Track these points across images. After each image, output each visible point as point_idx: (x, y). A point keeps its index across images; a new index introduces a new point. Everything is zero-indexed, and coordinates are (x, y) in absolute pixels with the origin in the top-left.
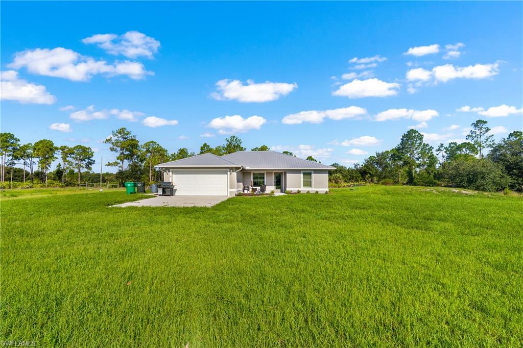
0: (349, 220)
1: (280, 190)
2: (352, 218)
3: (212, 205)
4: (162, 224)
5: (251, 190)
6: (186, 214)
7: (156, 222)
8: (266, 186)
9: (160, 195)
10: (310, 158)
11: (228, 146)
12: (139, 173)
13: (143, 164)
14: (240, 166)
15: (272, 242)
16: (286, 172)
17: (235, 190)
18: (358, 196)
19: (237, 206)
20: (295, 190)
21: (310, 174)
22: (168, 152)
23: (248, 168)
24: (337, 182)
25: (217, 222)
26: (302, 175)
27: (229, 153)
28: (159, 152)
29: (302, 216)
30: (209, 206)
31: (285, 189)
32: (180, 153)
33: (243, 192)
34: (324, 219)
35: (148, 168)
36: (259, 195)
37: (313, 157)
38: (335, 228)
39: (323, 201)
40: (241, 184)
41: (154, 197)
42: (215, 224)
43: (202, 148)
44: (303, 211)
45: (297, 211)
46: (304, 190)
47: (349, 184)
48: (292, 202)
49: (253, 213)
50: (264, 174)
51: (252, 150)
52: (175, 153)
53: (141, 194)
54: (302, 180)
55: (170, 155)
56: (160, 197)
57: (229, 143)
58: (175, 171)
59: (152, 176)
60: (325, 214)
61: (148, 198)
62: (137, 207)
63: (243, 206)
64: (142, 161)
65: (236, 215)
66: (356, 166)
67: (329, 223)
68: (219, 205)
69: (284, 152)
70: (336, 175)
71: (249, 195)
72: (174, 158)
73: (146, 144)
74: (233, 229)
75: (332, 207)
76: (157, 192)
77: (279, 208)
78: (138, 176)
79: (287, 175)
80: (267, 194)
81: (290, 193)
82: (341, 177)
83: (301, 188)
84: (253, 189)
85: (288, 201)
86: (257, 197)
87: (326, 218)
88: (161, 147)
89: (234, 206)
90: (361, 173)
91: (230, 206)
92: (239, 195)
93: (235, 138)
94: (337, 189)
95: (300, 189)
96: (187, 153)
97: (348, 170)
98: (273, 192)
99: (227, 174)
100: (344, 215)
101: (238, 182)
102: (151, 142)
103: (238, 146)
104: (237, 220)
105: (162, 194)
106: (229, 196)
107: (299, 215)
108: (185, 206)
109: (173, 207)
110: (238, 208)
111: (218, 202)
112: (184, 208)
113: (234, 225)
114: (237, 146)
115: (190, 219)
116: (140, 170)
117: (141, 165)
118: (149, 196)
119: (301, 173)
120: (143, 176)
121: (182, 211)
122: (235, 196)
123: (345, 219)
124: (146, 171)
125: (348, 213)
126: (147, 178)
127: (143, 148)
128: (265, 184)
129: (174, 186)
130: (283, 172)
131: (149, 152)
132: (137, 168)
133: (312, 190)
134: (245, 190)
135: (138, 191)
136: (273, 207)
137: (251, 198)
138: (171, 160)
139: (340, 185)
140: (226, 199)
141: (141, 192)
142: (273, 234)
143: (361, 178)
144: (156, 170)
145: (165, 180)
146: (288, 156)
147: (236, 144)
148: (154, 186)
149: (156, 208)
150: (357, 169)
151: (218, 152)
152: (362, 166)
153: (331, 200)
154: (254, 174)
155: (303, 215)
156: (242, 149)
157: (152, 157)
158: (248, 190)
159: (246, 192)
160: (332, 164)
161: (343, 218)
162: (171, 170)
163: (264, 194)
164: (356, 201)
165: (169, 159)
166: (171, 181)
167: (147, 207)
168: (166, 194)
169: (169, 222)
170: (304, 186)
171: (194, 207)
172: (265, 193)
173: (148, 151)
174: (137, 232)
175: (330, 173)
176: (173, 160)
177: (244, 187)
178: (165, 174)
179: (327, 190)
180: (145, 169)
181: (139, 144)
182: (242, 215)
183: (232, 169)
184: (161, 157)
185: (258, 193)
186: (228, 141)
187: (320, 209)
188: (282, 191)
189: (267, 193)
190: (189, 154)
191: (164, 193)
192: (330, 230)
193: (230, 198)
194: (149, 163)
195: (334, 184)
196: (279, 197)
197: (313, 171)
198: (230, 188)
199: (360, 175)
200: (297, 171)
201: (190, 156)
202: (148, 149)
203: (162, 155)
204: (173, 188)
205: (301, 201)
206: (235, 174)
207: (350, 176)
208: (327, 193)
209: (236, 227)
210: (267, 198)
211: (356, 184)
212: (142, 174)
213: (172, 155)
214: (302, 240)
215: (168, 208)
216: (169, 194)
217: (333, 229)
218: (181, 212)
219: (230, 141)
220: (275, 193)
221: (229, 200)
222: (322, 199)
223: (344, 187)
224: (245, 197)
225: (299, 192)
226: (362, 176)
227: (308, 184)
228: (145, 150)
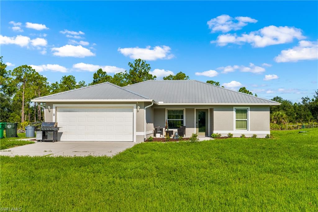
0: (303, 174)
1: (204, 133)
2: (306, 170)
3: (114, 155)
4: (48, 180)
5: (164, 133)
6: (80, 167)
7: (39, 178)
8: (185, 127)
9: (39, 141)
10: (243, 90)
11: (132, 73)
12: (6, 109)
13: (12, 98)
14: (151, 100)
15: (204, 204)
16: (212, 108)
17: (143, 133)
18: (310, 141)
19: (149, 155)
20: (224, 133)
21: (245, 111)
22: (47, 81)
23: (161, 103)
24: (279, 123)
25: (124, 177)
26: (234, 112)
27: (133, 82)
28: (35, 81)
29: (239, 168)
30: (110, 155)
31: (212, 132)
32: (65, 83)
33: (155, 135)
34: (268, 172)
35: (19, 103)
36: (177, 140)
37: (247, 89)
38: (286, 185)
39: (264, 148)
40: (152, 125)
41: (31, 143)
42: (123, 180)
43: (95, 76)
44: (240, 162)
45: (232, 162)
46: (237, 133)
47: (295, 125)
48: (223, 150)
49: (172, 164)
50: (182, 111)
51: (165, 79)
52: (57, 83)
53: (11, 140)
54: (235, 119)
55: (50, 85)
56: (39, 143)
57: (132, 69)
58: (60, 107)
59: (25, 114)
60: (269, 165)
61: (22, 145)
62: (8, 158)
63: (157, 155)
64: (10, 93)
65: (149, 167)
66: (304, 101)
67: (275, 177)
68: (124, 154)
69: (208, 82)
70: (278, 113)
71: (163, 140)
72: (56, 89)
73: (16, 69)
74: (147, 187)
75: (278, 157)
76: (35, 136)
77: (206, 157)
78: (5, 115)
79: (215, 112)
80: (187, 139)
81: (218, 137)
82: (284, 115)
83: (233, 130)
84: (167, 132)
85: (218, 148)
86: (174, 142)
87: (271, 171)
88: (37, 73)
89: (144, 155)
90: (311, 111)
91: (139, 156)
92: (149, 140)
93: (141, 63)
94: (280, 131)
95: (232, 132)
96: (74, 83)
97: (295, 107)
98: (195, 136)
99: (133, 111)
100: (296, 166)
101: (147, 122)
102: (23, 67)
103: (146, 73)
104: (152, 175)
105: (41, 139)
106: (136, 142)
107: (235, 168)
108: (77, 156)
109: (60, 157)
110: (150, 158)
111: (122, 150)
112: (76, 159)
113: (148, 181)
114: (144, 74)
115: (86, 174)
116: (7, 105)
117: (9, 99)
118: (25, 141)
119: (233, 111)
120: (11, 114)
121: (74, 162)
122: (143, 141)
123: (297, 172)
124: (17, 106)
125: (300, 163)
126: (17, 116)
127: (13, 75)
128: (185, 125)
129: (58, 128)
130: (208, 108)
131: (21, 80)
132: (4, 104)
133: (248, 133)
134: (157, 133)
135: (6, 135)
136: (198, 157)
137: (166, 145)
138: (51, 91)
139: (283, 127)
140: (131, 146)
141: (12, 136)
142: (204, 193)
143: (311, 117)
144: (30, 107)
145: (46, 120)
146: (213, 87)
147: (143, 71)
148: (30, 128)
149: (35, 159)
150: (306, 105)
151: (117, 80)
152: (313, 100)
153: (275, 146)
154: (169, 111)
155: (239, 166)
156: (150, 77)
157: (25, 87)
158: (162, 134)
159: (158, 136)
160: (272, 98)
161: (294, 171)
162: (54, 106)
163: (183, 139)
164: (308, 149)
165: (49, 91)
166: (54, 121)
167: (22, 157)
168: (48, 139)
169: (56, 178)
170: (237, 127)
171: (90, 157)
172: (185, 137)
173: (19, 79)
174: (14, 192)
175: (272, 109)
176: (55, 92)
177: (156, 129)
178: (45, 111)
179: (269, 133)
180: (15, 105)
181: (7, 69)
182: (157, 167)
183: (139, 104)
184: (37, 87)
185: (175, 138)
186: (131, 66)
187: (263, 158)
188: (207, 135)
189: (187, 137)
190: (77, 84)
191: (45, 138)
192: (279, 187)
193: (138, 145)
194: (21, 96)
195: (275, 125)
196: (204, 142)
197: (249, 108)
198: (137, 131)
199: (310, 113)
200: (228, 108)
201: (79, 87)
202: (20, 76)
203: (40, 85)
204: (57, 131)
205: (235, 148)
206: (143, 112)
207: (297, 114)
208: (267, 137)
209: (152, 184)
210: (188, 144)
211: (304, 124)
212: (10, 111)
213: (53, 85)
214: (244, 201)
215: (52, 158)
216: (52, 139)
217: (283, 186)
218: (72, 164)
219: (134, 66)
220: (197, 138)
221: (136, 147)
222: (263, 145)
223: (289, 129)
224: (158, 143)
225: (230, 136)
226: (313, 115)
227: (243, 125)
228: (15, 77)
